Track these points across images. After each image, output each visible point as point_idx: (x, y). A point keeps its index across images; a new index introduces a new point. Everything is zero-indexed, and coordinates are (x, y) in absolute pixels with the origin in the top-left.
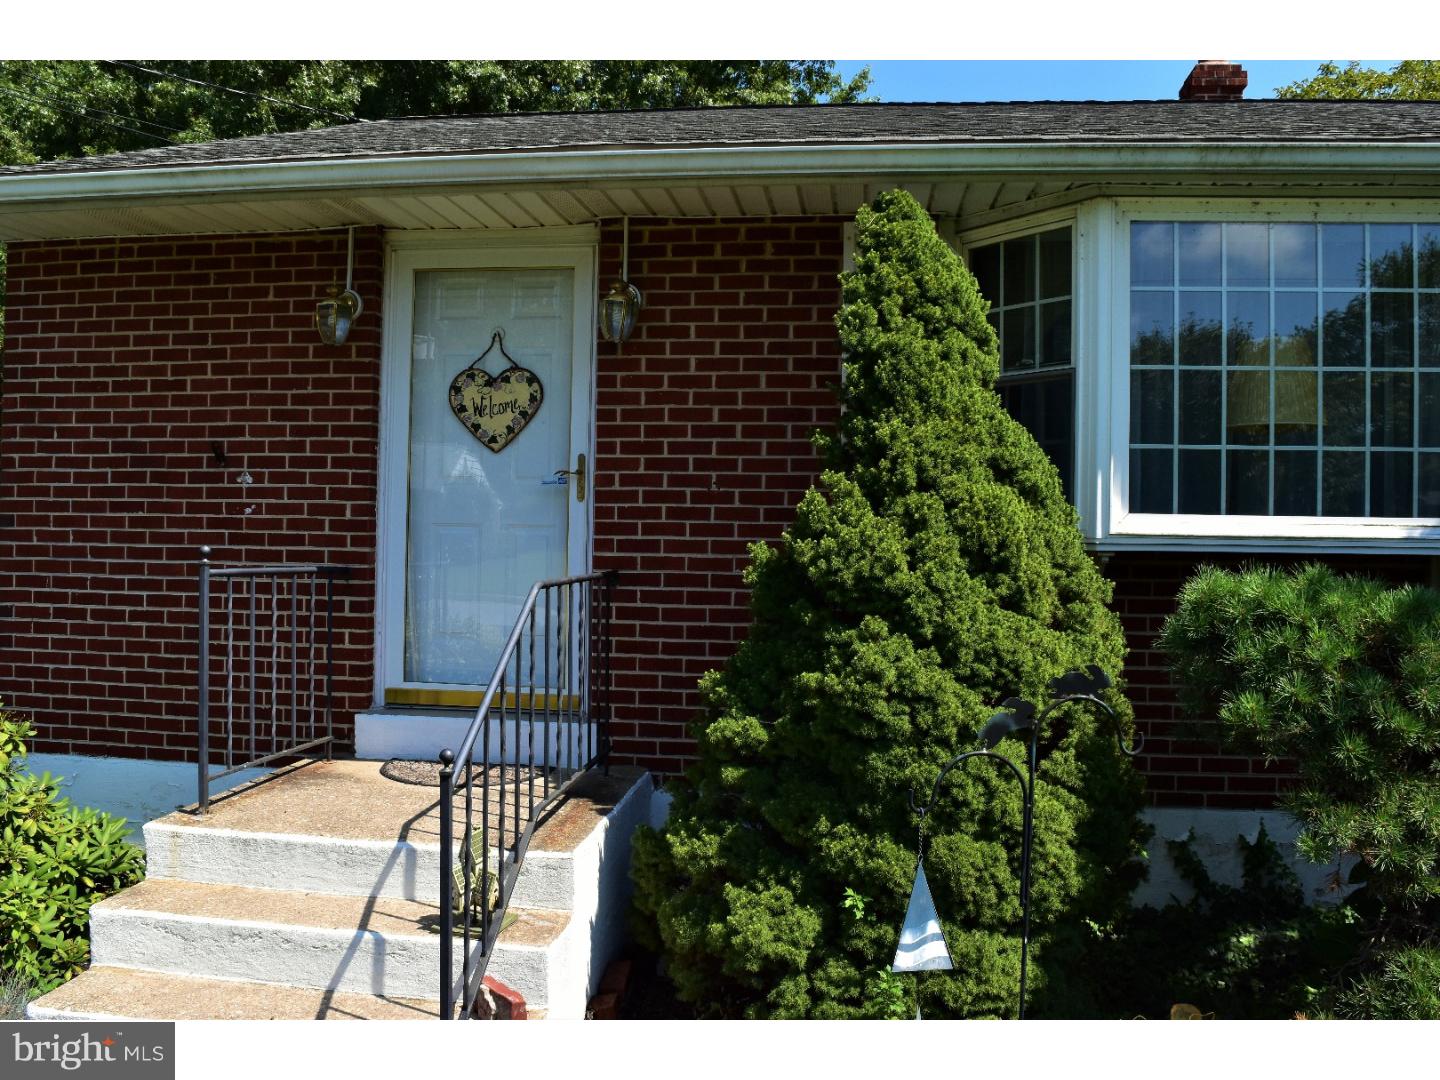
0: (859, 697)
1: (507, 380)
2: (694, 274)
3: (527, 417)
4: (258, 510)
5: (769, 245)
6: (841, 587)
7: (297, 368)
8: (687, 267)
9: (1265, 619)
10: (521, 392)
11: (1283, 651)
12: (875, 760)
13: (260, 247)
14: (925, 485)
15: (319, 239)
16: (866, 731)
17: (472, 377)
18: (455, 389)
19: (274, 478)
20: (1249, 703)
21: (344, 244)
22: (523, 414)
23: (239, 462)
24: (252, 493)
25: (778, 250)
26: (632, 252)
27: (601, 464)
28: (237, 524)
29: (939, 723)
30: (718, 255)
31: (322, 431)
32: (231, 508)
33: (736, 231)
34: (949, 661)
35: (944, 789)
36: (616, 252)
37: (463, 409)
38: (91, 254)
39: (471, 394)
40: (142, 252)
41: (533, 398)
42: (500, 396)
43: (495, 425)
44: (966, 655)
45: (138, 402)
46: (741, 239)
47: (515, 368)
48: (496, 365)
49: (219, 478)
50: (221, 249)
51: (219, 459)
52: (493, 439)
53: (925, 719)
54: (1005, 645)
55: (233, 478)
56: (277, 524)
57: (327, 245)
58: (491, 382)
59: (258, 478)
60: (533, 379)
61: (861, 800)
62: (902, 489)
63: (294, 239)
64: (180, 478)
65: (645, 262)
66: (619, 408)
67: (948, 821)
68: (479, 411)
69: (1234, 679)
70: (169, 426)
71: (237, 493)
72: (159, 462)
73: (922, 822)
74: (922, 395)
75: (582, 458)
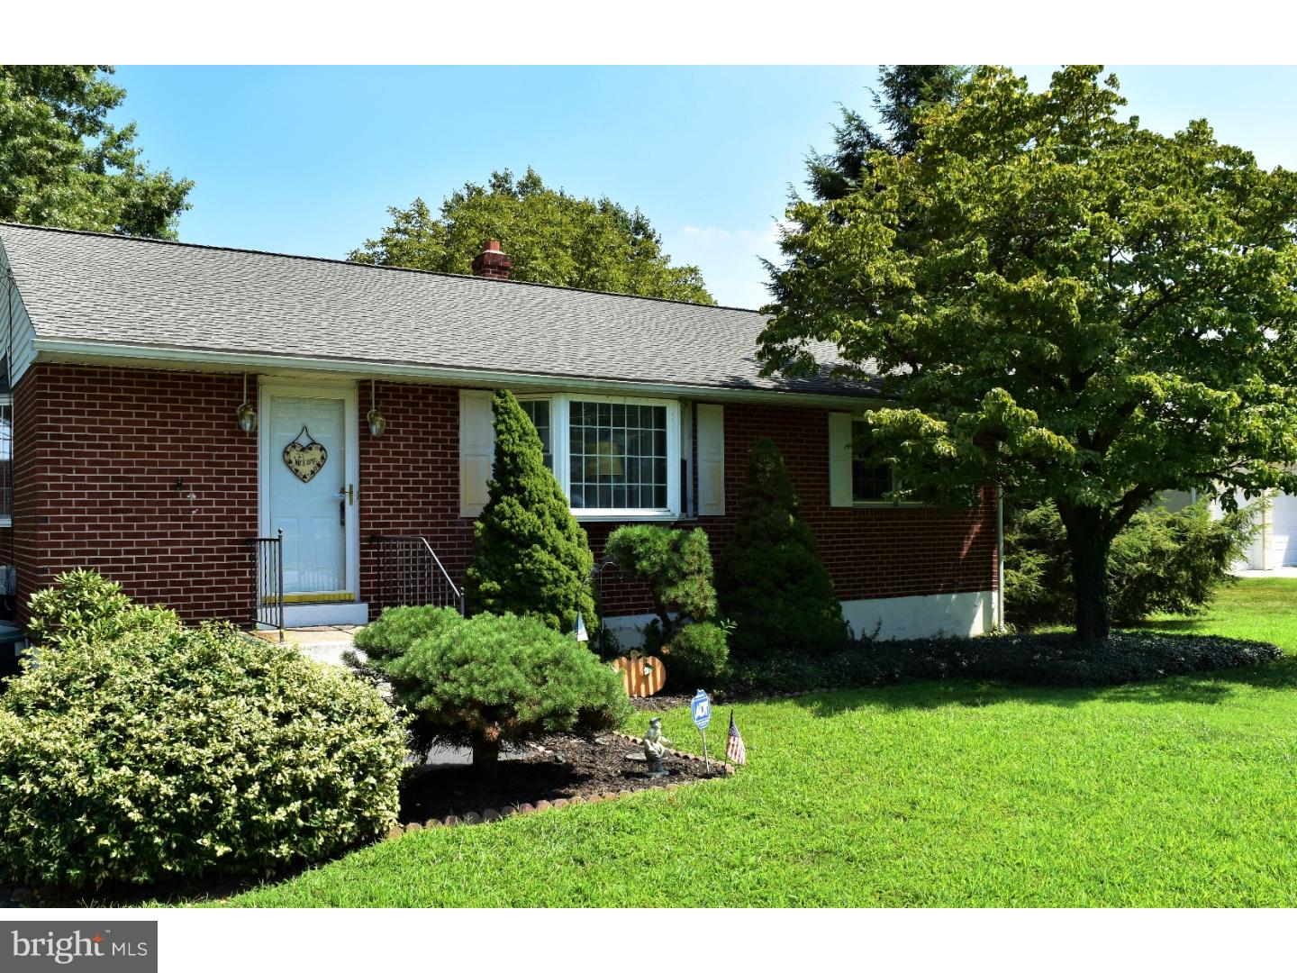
0: (540, 569)
1: (310, 449)
2: (401, 407)
3: (319, 466)
4: (200, 511)
5: (431, 396)
6: (524, 535)
7: (218, 441)
8: (398, 404)
9: (644, 541)
10: (316, 454)
11: (650, 548)
12: (544, 589)
13: (196, 379)
14: (540, 501)
15: (227, 377)
16: (541, 580)
17: (294, 447)
18: (286, 452)
19: (207, 495)
20: (645, 563)
21: (242, 381)
22: (318, 465)
23: (188, 487)
24: (195, 503)
25: (434, 399)
26: (376, 396)
27: (361, 489)
28: (188, 519)
29: (561, 576)
30: (411, 399)
31: (232, 472)
32: (184, 511)
33: (417, 390)
34: (558, 558)
35: (565, 596)
36: (368, 395)
37: (290, 462)
38: (94, 373)
39: (294, 455)
40: (126, 375)
41: (322, 458)
42: (307, 456)
43: (305, 469)
44: (562, 555)
45: (127, 455)
46: (420, 393)
47: (314, 443)
48: (304, 441)
49: (177, 495)
50: (174, 377)
51: (180, 486)
52: (305, 477)
53: (556, 576)
54: (573, 552)
55: (185, 495)
56: (210, 519)
57: (232, 381)
58: (303, 449)
59: (199, 495)
60: (322, 449)
61: (539, 603)
62: (533, 503)
63: (214, 376)
64: (154, 495)
65: (381, 400)
66: (371, 465)
67: (567, 606)
68: (298, 463)
69: (638, 557)
70: (146, 468)
71: (188, 503)
72: (141, 487)
73: (560, 607)
74: (532, 470)
75: (351, 486)
